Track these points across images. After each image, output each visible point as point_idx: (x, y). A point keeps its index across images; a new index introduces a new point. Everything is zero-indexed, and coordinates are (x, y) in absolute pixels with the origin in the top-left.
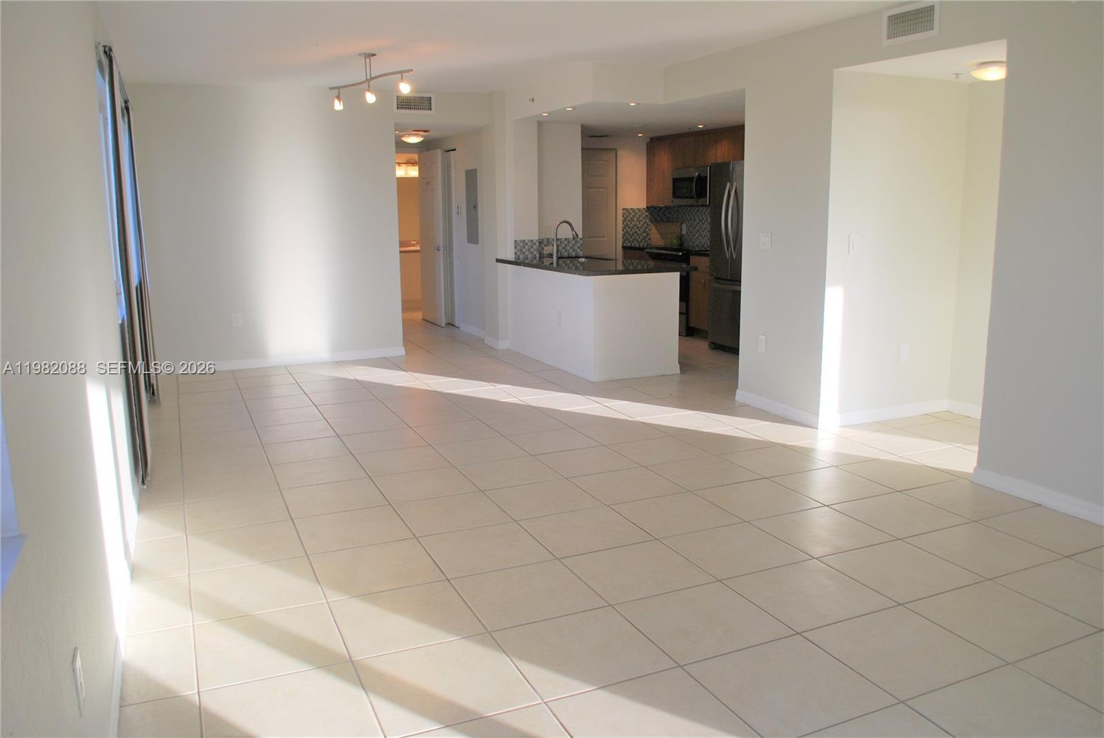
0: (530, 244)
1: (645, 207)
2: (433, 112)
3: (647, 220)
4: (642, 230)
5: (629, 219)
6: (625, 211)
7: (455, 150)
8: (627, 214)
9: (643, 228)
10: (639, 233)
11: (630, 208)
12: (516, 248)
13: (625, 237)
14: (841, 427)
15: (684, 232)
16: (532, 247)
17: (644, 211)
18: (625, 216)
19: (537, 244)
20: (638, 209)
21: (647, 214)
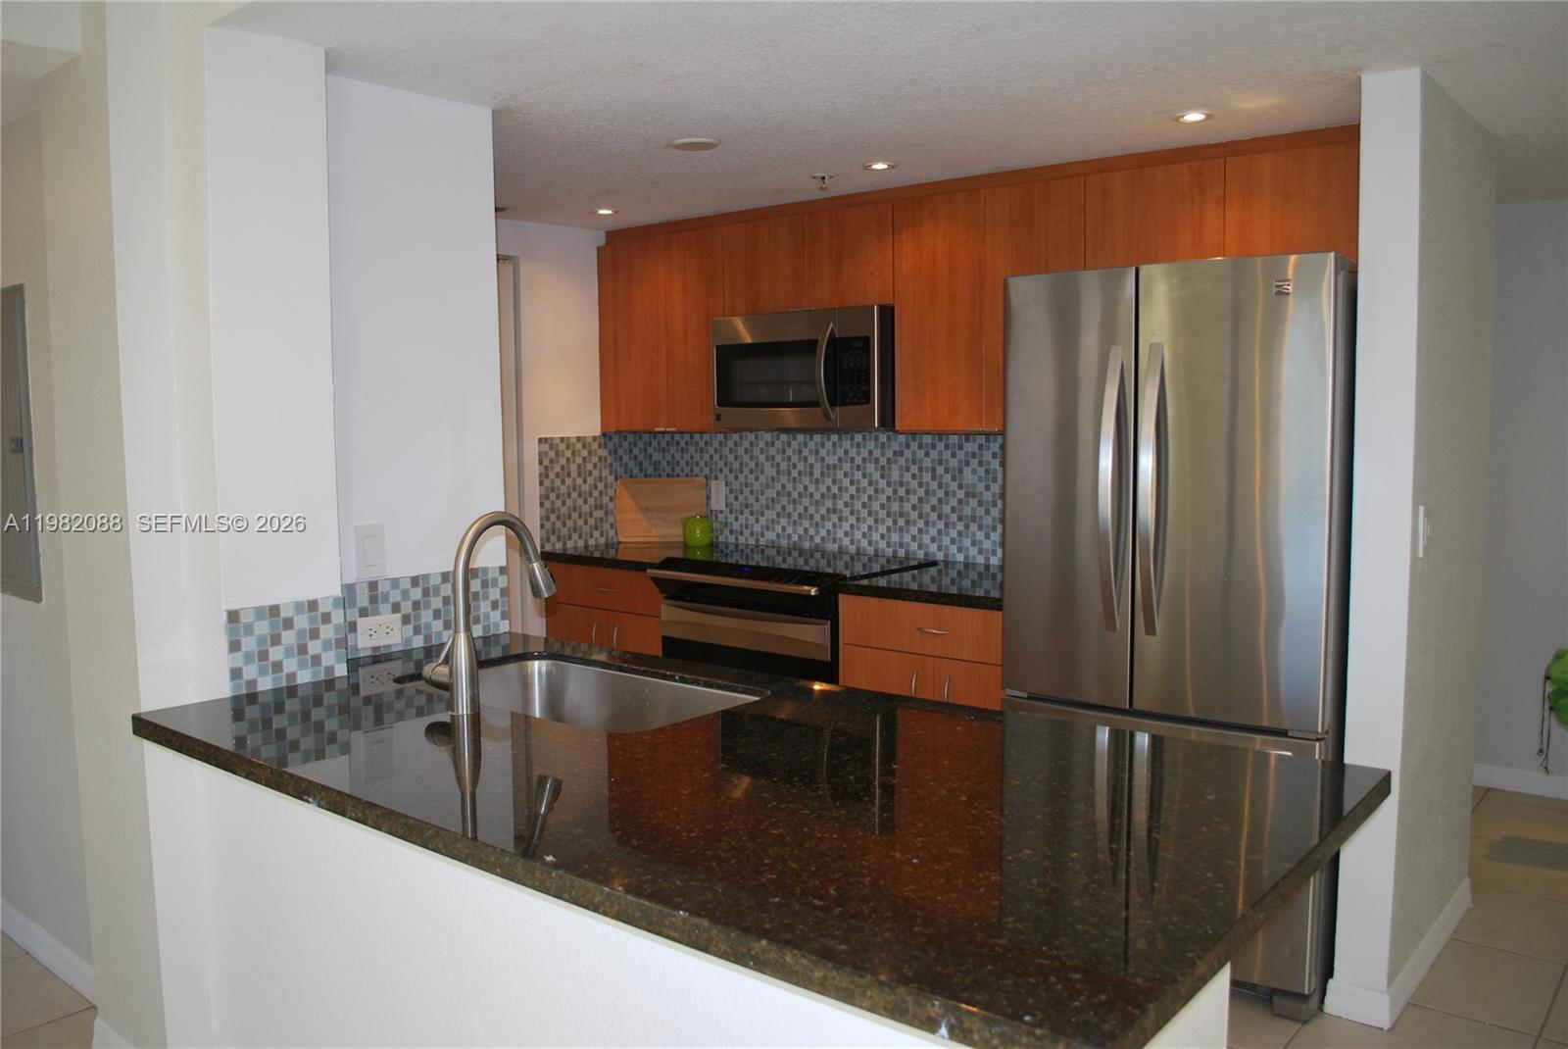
0: (302, 622)
1: (598, 433)
3: (605, 472)
4: (591, 501)
5: (557, 469)
6: (546, 447)
8: (552, 454)
9: (596, 493)
10: (586, 508)
11: (558, 435)
12: (235, 647)
13: (548, 525)
15: (719, 505)
16: (315, 634)
17: (595, 446)
18: (546, 462)
19: (335, 612)
20: (579, 439)
21: (603, 453)
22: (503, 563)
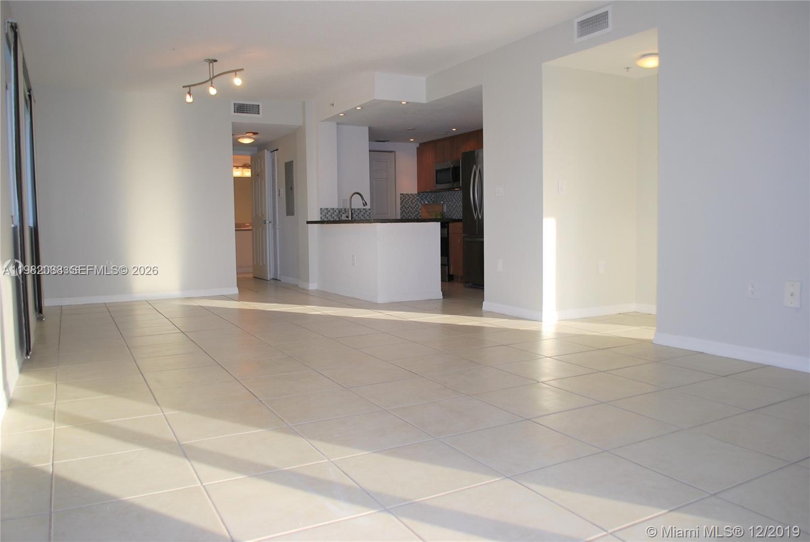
0: (331, 211)
1: (416, 193)
2: (260, 116)
3: (418, 203)
4: (414, 209)
5: (405, 201)
6: (402, 196)
7: (277, 150)
8: (404, 198)
9: (416, 208)
10: (413, 211)
11: (405, 193)
12: (321, 213)
13: (402, 214)
14: (559, 320)
15: (445, 210)
16: (333, 213)
17: (416, 196)
18: (402, 199)
19: (337, 211)
20: (411, 194)
21: (418, 198)
22: (370, 208)
